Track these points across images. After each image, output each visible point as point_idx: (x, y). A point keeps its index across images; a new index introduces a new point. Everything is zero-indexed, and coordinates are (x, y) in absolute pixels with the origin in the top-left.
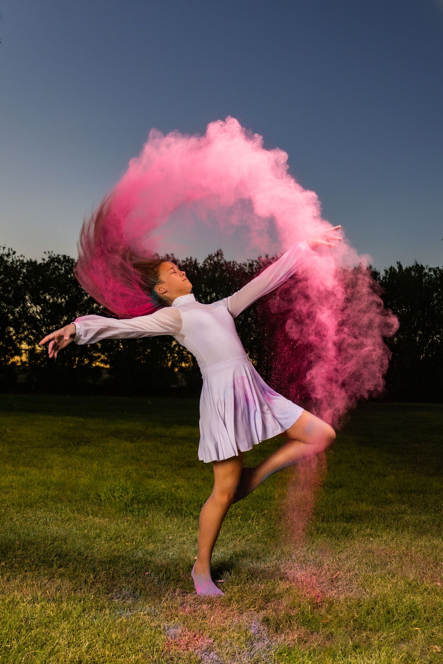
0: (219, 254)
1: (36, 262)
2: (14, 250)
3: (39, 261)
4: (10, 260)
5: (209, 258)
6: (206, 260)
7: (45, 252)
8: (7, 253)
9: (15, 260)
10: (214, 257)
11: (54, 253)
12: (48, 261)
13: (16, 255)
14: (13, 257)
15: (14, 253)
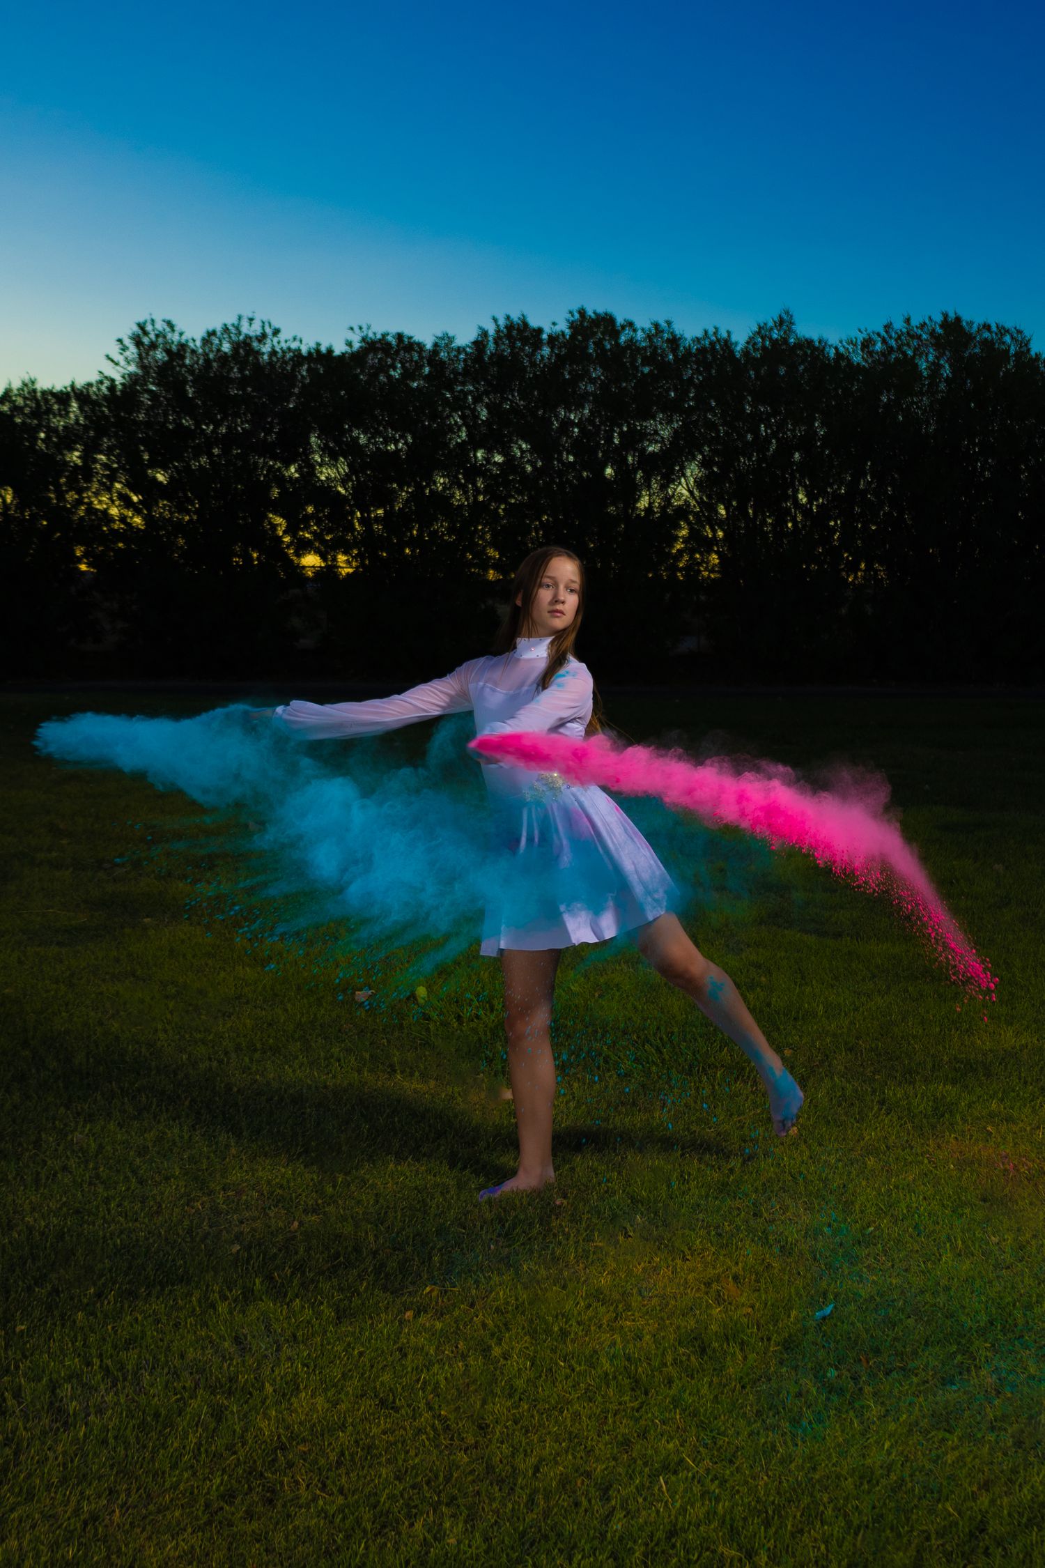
0: (784, 322)
1: (330, 351)
2: (276, 324)
3: (339, 349)
4: (266, 349)
5: (759, 333)
6: (751, 338)
7: (352, 329)
8: (259, 332)
9: (278, 349)
10: (771, 329)
11: (374, 329)
12: (361, 347)
13: (282, 336)
14: (275, 343)
15: (276, 332)
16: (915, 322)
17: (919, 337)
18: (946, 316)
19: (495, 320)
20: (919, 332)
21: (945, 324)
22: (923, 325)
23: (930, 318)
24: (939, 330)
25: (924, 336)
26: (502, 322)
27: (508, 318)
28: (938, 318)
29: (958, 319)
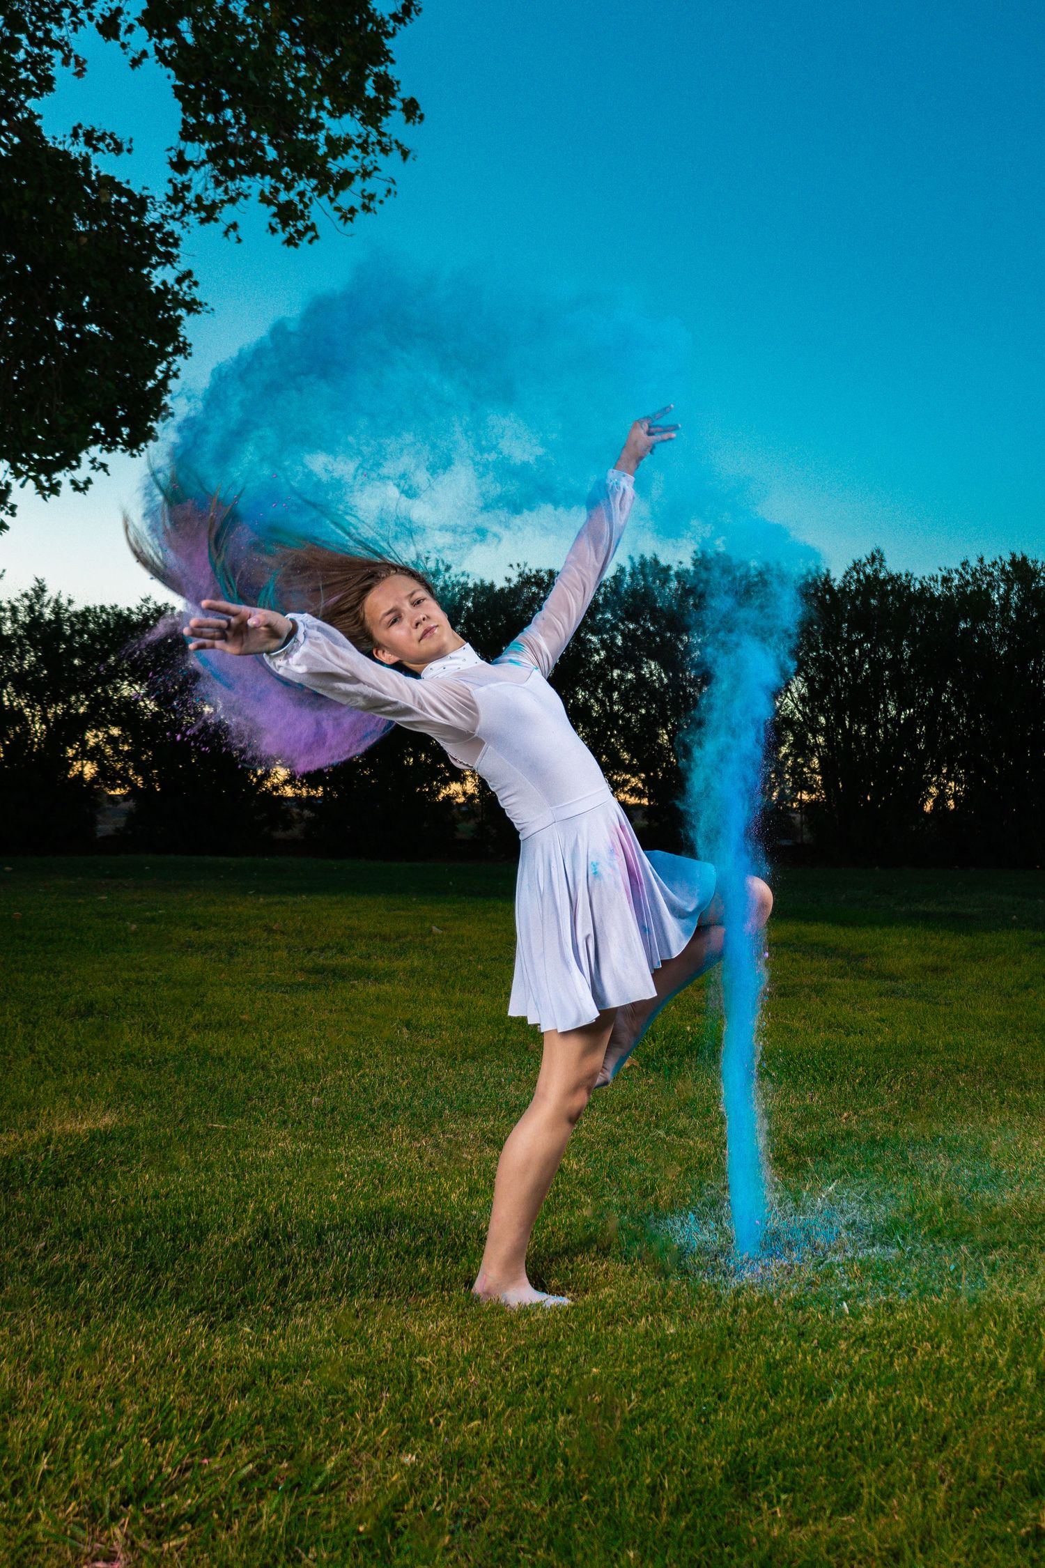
0: (876, 558)
1: (492, 585)
2: (448, 561)
3: (500, 584)
4: (440, 583)
5: (854, 568)
6: (847, 573)
7: (511, 566)
8: (433, 569)
9: (449, 583)
10: (865, 565)
11: (530, 565)
12: (518, 582)
13: (454, 570)
14: (447, 578)
15: (448, 568)
16: (987, 562)
17: (991, 574)
18: (1014, 555)
19: (631, 558)
20: (991, 569)
21: (1013, 563)
22: (994, 564)
23: (1000, 558)
24: (1008, 568)
25: (996, 573)
26: (637, 560)
27: (642, 556)
28: (1007, 558)
29: (1024, 559)
